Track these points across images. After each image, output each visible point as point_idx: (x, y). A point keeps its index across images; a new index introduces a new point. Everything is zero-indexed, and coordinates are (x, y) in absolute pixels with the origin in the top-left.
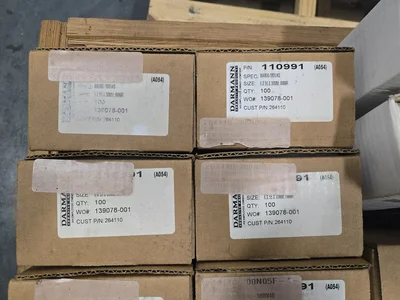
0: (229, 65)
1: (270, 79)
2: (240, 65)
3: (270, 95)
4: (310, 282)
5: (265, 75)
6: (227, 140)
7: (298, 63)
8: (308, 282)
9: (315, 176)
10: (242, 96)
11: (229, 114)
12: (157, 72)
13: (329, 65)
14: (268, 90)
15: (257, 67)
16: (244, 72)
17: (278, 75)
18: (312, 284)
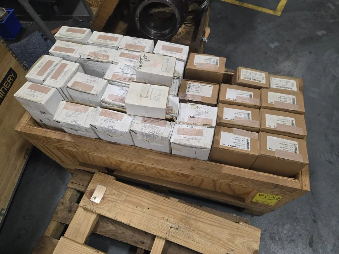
0: (249, 150)
1: (238, 144)
2: (246, 149)
3: (238, 141)
5: (239, 145)
6: (250, 133)
7: (229, 146)
9: (229, 119)
10: (246, 142)
11: (249, 139)
12: (271, 151)
13: (221, 144)
14: (238, 142)
15: (241, 148)
16: (245, 147)
17: (235, 145)
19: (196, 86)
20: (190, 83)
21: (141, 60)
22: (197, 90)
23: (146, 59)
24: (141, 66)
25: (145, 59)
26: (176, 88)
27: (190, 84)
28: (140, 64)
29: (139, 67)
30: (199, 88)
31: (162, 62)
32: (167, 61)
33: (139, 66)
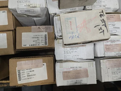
19: (39, 43)
20: (46, 45)
21: (104, 24)
22: (38, 37)
23: (99, 27)
24: (101, 15)
25: (101, 28)
26: (56, 24)
27: (46, 43)
28: (103, 18)
29: (102, 13)
30: (36, 41)
31: (79, 32)
32: (74, 35)
33: (103, 15)
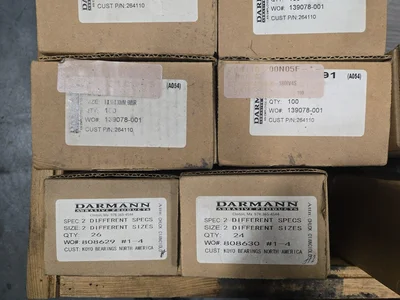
4: (333, 71)
8: (330, 71)
18: (334, 73)
